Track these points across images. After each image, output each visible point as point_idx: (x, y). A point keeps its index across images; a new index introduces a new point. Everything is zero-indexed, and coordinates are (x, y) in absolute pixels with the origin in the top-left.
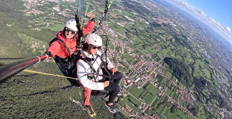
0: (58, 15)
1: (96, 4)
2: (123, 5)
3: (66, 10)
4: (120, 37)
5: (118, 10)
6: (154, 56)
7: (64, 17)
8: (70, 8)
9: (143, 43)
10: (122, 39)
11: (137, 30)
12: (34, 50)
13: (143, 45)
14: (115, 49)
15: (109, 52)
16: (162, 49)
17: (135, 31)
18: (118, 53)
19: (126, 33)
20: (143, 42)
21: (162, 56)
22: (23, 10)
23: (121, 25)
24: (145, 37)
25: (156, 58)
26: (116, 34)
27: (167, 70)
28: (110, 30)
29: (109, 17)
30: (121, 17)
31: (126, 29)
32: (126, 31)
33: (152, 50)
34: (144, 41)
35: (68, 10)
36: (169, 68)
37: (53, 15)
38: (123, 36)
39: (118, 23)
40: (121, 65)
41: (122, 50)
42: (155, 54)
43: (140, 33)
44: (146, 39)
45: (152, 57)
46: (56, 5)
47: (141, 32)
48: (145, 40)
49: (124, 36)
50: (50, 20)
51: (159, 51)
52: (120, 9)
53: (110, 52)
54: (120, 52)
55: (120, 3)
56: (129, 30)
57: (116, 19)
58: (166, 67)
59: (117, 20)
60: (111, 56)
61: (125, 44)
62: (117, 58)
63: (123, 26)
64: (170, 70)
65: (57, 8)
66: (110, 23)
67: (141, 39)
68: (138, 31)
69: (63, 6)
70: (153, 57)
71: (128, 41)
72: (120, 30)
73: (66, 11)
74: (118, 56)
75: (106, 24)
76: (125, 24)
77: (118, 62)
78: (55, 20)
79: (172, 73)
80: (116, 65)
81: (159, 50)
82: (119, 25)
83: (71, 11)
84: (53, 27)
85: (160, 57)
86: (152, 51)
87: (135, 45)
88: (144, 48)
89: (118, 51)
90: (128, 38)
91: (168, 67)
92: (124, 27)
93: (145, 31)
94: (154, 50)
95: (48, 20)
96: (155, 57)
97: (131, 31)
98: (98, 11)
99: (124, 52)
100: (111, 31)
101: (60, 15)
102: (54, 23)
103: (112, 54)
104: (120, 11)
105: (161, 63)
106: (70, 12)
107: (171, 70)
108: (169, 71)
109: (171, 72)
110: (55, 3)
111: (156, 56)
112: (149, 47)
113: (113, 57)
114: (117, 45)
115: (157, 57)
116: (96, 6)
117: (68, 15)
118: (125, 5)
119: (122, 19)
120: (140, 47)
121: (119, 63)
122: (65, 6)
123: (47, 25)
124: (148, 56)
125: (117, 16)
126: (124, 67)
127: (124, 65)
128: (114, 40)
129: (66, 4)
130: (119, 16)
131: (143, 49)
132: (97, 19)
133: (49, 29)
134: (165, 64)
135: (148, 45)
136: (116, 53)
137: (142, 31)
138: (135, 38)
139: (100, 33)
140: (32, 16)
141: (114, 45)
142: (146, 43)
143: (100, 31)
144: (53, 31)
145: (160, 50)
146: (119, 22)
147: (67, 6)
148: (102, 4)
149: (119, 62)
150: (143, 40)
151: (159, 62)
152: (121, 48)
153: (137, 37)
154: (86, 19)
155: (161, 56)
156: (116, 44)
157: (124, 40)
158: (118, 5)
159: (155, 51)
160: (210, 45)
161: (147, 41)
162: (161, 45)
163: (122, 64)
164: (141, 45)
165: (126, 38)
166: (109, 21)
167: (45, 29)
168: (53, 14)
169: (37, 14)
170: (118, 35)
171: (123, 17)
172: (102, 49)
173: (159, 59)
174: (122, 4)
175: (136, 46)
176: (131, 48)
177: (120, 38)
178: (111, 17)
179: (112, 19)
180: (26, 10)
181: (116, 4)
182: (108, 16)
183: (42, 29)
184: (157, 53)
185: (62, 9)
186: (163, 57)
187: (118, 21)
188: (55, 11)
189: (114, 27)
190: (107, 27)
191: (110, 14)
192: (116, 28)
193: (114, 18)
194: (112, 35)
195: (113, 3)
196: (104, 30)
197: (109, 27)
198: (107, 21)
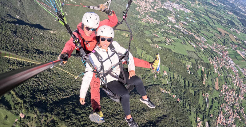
0: (175, 28)
1: (213, 19)
2: (240, 23)
3: (182, 22)
4: (240, 74)
5: (237, 31)
7: (182, 32)
8: (186, 21)
10: (242, 76)
12: (154, 76)
14: (235, 92)
15: (229, 94)
18: (238, 98)
22: (137, 16)
23: (241, 55)
26: (237, 69)
29: (228, 40)
30: (240, 42)
35: (185, 23)
37: (169, 27)
38: (243, 73)
39: (238, 52)
40: (238, 116)
41: (242, 95)
46: (170, 14)
49: (245, 73)
50: (169, 35)
52: (238, 29)
53: (230, 96)
54: (239, 97)
55: (237, 20)
57: (236, 44)
59: (236, 46)
60: (231, 101)
61: (245, 85)
62: (236, 105)
65: (172, 18)
66: (230, 50)
69: (178, 16)
72: (240, 62)
73: (182, 24)
74: (237, 102)
75: (226, 50)
77: (236, 111)
78: (174, 36)
80: (234, 115)
82: (240, 55)
83: (187, 25)
84: (173, 46)
89: (238, 95)
92: (244, 58)
95: (166, 35)
98: (216, 30)
99: (244, 98)
100: (232, 62)
101: (177, 29)
102: (173, 39)
103: (231, 99)
104: (239, 33)
106: (187, 27)
110: (169, 12)
113: (233, 103)
114: (237, 86)
116: (213, 21)
117: (186, 30)
118: (243, 24)
119: (241, 46)
121: (237, 114)
122: (180, 17)
123: (167, 42)
125: (237, 39)
127: (241, 118)
128: (235, 77)
129: (182, 14)
130: (239, 40)
132: (217, 42)
133: (170, 48)
136: (236, 98)
139: (221, 63)
140: (148, 25)
141: (235, 85)
143: (221, 61)
144: (174, 53)
146: (239, 50)
147: (182, 17)
148: (219, 19)
149: (237, 112)
152: (241, 91)
154: (205, 40)
156: (236, 85)
157: (244, 79)
158: (236, 23)
163: (239, 116)
166: (229, 47)
167: (166, 48)
168: (170, 26)
169: (153, 23)
170: (239, 70)
171: (243, 43)
172: (223, 88)
174: (239, 21)
178: (230, 40)
179: (231, 44)
180: (140, 15)
181: (234, 21)
182: (228, 39)
183: (162, 47)
185: (178, 20)
187: (238, 48)
188: (171, 22)
189: (235, 56)
190: (227, 54)
191: (229, 35)
192: (237, 58)
193: (233, 43)
194: (233, 68)
195: (230, 19)
196: (225, 59)
197: (229, 55)
198: (226, 45)
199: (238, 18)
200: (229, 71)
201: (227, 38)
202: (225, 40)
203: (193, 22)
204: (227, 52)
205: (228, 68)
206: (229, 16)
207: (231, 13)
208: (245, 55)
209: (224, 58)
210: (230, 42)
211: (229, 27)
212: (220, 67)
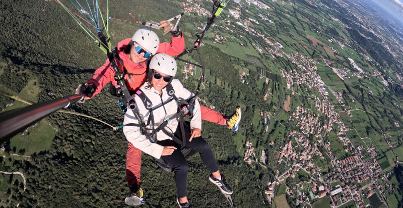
0: (236, 25)
1: (303, 22)
2: (348, 35)
3: (250, 19)
4: (331, 98)
5: (340, 43)
6: (380, 155)
7: (246, 32)
8: (258, 19)
9: (368, 122)
10: (334, 102)
11: (364, 91)
12: (185, 77)
13: (368, 128)
14: (317, 119)
15: (307, 121)
16: (398, 144)
17: (361, 94)
18: (322, 128)
19: (344, 92)
20: (368, 120)
21: (394, 159)
22: (180, 3)
23: (338, 75)
24: (374, 112)
25: (381, 161)
26: (327, 90)
27: (393, 191)
28: (318, 79)
29: (321, 53)
30: (341, 58)
31: (346, 85)
32: (346, 89)
33: (381, 141)
34: (372, 119)
35: (254, 21)
36: (398, 190)
37: (227, 23)
38: (337, 98)
39: (335, 70)
40: (319, 153)
41: (329, 125)
42: (383, 153)
43: (368, 101)
44: (375, 116)
45: (376, 157)
46: (234, 7)
47: (371, 98)
48: (374, 117)
49: (340, 99)
50: (222, 32)
51: (391, 149)
52: (343, 41)
53: (308, 122)
54: (324, 127)
55: (344, 30)
56: (350, 88)
57: (332, 60)
58: (393, 185)
59: (333, 62)
60: (308, 129)
61: (337, 114)
62: (317, 137)
63: (341, 78)
64: (397, 193)
65: (235, 12)
66: (320, 66)
67: (367, 113)
68: (366, 95)
69: (247, 11)
70: (378, 157)
71: (344, 110)
72: (335, 83)
73: (249, 22)
74: (319, 133)
75: (313, 65)
76: (346, 73)
77: (316, 145)
78: (231, 34)
79: (398, 201)
80: (311, 150)
81: (392, 147)
82: (336, 74)
83: (259, 25)
84: (225, 46)
85: (390, 161)
86: (380, 144)
87: (354, 122)
88: (368, 133)
89: (323, 124)
90: (346, 105)
91: (397, 186)
92: (343, 79)
93: (377, 98)
94: (384, 143)
95: (218, 31)
96: (381, 157)
97: (353, 90)
98: (304, 37)
99: (332, 130)
100: (319, 81)
101: (240, 27)
102: (227, 38)
103: (310, 127)
104: (343, 46)
105: (386, 174)
106: (257, 26)
107: (400, 194)
108: (396, 195)
109: (397, 198)
110: (233, 3)
111: (383, 155)
112: (376, 133)
113: (311, 133)
114: (323, 112)
115: (385, 158)
116: (302, 25)
117: (253, 30)
118: (352, 37)
119: (342, 63)
120: (362, 129)
121: (317, 148)
122: (250, 13)
123: (216, 40)
124: (369, 151)
125: (335, 54)
126: (323, 158)
127: (323, 155)
128: (321, 100)
129: (253, 9)
130: (339, 55)
131: (366, 134)
132: (300, 51)
133: (217, 47)
134: (394, 179)
135: (376, 130)
136: (318, 128)
137: (372, 96)
138: (358, 107)
139: (300, 79)
140: (193, 16)
141: (319, 110)
142: (374, 124)
143: (301, 76)
144: (224, 54)
145: (393, 146)
146: (337, 68)
147: (252, 13)
148: (312, 23)
149: (318, 147)
150: (370, 116)
151: (385, 170)
152: (329, 120)
153: (362, 108)
154: (282, 46)
155: (391, 159)
156: (322, 110)
157: (338, 106)
158: (341, 34)
159: (384, 146)
161: (376, 120)
162: (398, 137)
163: (321, 152)
164: (363, 125)
165: (342, 104)
166: (320, 61)
167: (211, 46)
168: (228, 21)
169: (202, 15)
170: (330, 93)
171: (344, 60)
172: (297, 111)
173: (385, 165)
174: (347, 32)
175: (355, 124)
176: (346, 125)
177: (332, 100)
178: (324, 54)
179: (325, 58)
180: (185, 3)
181: (338, 30)
182: (320, 51)
183: (206, 44)
184: (388, 150)
185: (244, 16)
186: (395, 162)
187: (335, 65)
188: (232, 17)
189: (327, 74)
190: (314, 70)
191: (324, 47)
192: (329, 77)
193: (329, 58)
194: (320, 89)
195: (331, 26)
196: (309, 75)
197: (318, 72)
198: (315, 59)
199: (346, 28)
200: (313, 91)
202: (315, 51)
203: (268, 22)
204: (316, 68)
205: (310, 87)
206: (331, 22)
207: (337, 20)
208: (345, 76)
209: (308, 74)
210: (323, 56)
211: (326, 36)
212: (298, 83)
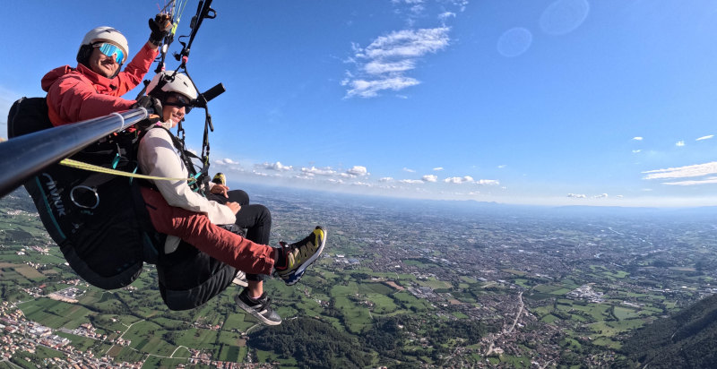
4: (78, 343)
5: (39, 249)
6: (214, 351)
9: (159, 330)
10: (87, 344)
11: (121, 295)
13: (165, 336)
16: (224, 317)
17: (119, 302)
19: (92, 319)
20: (158, 327)
21: (236, 337)
23: (65, 300)
24: (156, 309)
25: (224, 355)
26: (63, 335)
27: (277, 365)
28: (38, 329)
29: (16, 282)
30: (54, 271)
31: (86, 307)
32: (91, 313)
33: (198, 335)
34: (161, 320)
36: (281, 357)
38: (87, 335)
39: (54, 296)
42: (216, 344)
43: (135, 303)
44: (163, 312)
45: (211, 358)
47: (138, 296)
48: (162, 316)
49: (92, 333)
51: (219, 330)
52: (42, 242)
55: (36, 223)
56: (96, 305)
57: (41, 283)
58: (267, 361)
59: (44, 285)
61: (105, 358)
63: (72, 301)
64: (283, 361)
66: (26, 305)
67: (148, 320)
68: (128, 298)
70: (215, 356)
71: (110, 344)
72: (68, 316)
75: (13, 311)
76: (75, 290)
79: (295, 366)
81: (218, 327)
82: (60, 301)
85: (234, 343)
86: (201, 339)
87: (139, 347)
88: (171, 342)
90: (108, 334)
91: (274, 357)
92: (76, 301)
93: (146, 289)
94: (205, 332)
96: (217, 352)
97: (103, 305)
100: (40, 330)
104: (46, 250)
105: (247, 360)
107: (287, 358)
108: (284, 365)
109: (289, 365)
111: (218, 347)
112: (182, 332)
115: (224, 347)
119: (59, 277)
120: (159, 346)
124: (196, 362)
125: (40, 270)
128: (64, 357)
130: (47, 269)
131: (171, 346)
134: (261, 354)
135: (178, 329)
137: (138, 293)
138: (129, 324)
139: (4, 350)
142: (169, 323)
143: (4, 344)
145: (219, 324)
146: (56, 290)
150: (154, 320)
151: (240, 358)
153: (135, 319)
155: (233, 339)
157: (97, 347)
158: (34, 232)
159: (208, 336)
160: (341, 233)
161: (169, 317)
162: (215, 309)
164: (157, 339)
165: (102, 338)
166: (22, 297)
170: (70, 336)
171: (60, 270)
173: (233, 354)
175: (144, 349)
176: (132, 362)
177: (81, 345)
178: (21, 281)
179: (27, 286)
181: (26, 229)
182: (13, 281)
184: (218, 335)
186: (241, 338)
187: (51, 288)
189: (45, 311)
190: (20, 319)
191: (17, 270)
192: (53, 313)
193: (34, 282)
194: (50, 341)
195: (12, 227)
196: (16, 333)
197: (28, 317)
198: (11, 298)
200: (40, 355)
201: (11, 277)
202: (3, 285)
204: (20, 313)
205: (32, 351)
206: (11, 220)
207: (17, 212)
208: (77, 294)
209: (13, 331)
210: (23, 285)
211: (11, 249)
212: (6, 359)
